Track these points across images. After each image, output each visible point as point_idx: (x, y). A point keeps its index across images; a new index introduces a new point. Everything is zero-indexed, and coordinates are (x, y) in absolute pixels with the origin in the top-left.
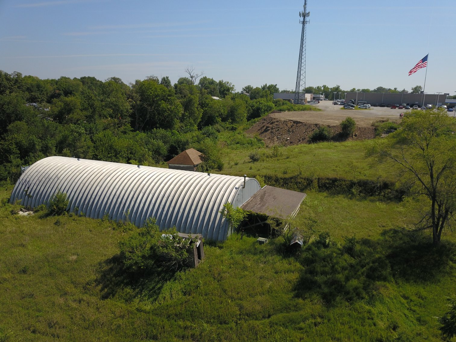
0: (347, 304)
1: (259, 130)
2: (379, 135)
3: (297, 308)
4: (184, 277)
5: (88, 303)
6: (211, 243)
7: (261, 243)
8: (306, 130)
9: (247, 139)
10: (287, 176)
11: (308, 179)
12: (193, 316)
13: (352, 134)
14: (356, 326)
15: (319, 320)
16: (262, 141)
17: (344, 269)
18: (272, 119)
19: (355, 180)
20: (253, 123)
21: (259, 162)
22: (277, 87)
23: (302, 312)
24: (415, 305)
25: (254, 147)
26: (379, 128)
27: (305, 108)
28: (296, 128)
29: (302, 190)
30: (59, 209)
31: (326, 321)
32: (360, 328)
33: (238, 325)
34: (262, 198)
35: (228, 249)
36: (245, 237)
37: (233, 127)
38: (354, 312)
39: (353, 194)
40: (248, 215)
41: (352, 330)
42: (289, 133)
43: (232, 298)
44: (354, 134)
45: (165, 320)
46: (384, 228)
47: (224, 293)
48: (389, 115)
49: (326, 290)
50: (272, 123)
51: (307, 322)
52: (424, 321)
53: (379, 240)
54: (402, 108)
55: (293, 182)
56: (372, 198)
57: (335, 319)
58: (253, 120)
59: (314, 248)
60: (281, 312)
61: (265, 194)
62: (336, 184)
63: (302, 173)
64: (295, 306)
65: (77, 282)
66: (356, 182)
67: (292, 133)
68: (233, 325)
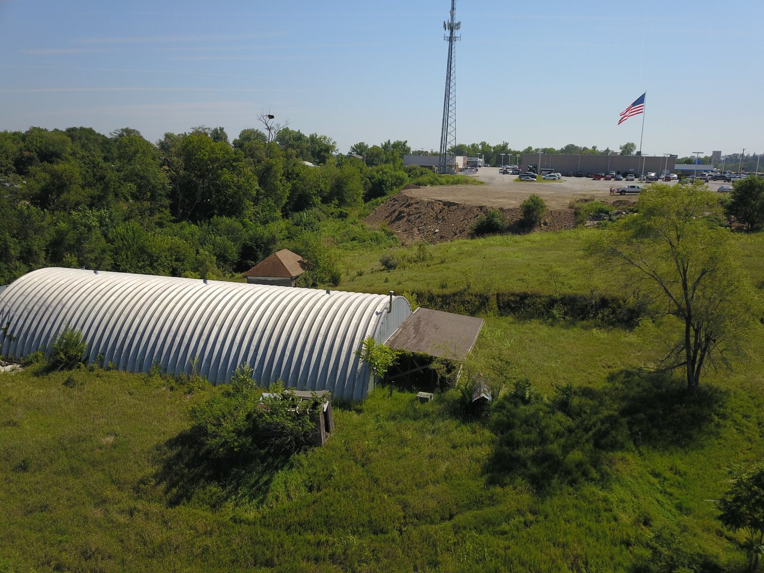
0: (571, 489)
1: (387, 217)
2: (582, 222)
3: (493, 501)
4: (305, 463)
5: (146, 514)
6: (343, 404)
7: (424, 400)
8: (465, 216)
9: (370, 232)
10: (447, 292)
11: (481, 296)
12: (329, 524)
13: (540, 222)
14: (588, 523)
15: (530, 517)
16: (395, 236)
17: (558, 435)
18: (407, 198)
19: (557, 296)
20: (375, 206)
21: (397, 269)
22: (408, 145)
23: (501, 507)
24: (672, 485)
25: (382, 246)
26: (581, 212)
27: (458, 180)
28: (448, 214)
29: (472, 314)
30: (69, 358)
31: (541, 518)
32: (594, 526)
33: (404, 533)
34: (417, 328)
35: (371, 413)
36: (395, 393)
37: (341, 212)
38: (582, 501)
39: (554, 317)
40: (397, 355)
41: (583, 529)
42: (437, 222)
43: (388, 491)
44: (542, 222)
45: (283, 534)
46: (610, 370)
47: (375, 485)
48: (593, 191)
49: (534, 470)
50: (409, 205)
51: (512, 522)
52: (687, 509)
53: (605, 388)
54: (610, 179)
55: (458, 300)
56: (584, 322)
57: (555, 514)
58: (374, 201)
59: (509, 406)
60: (470, 509)
61: (420, 321)
62: (527, 302)
63: (471, 286)
64: (491, 498)
65: (122, 481)
66: (559, 298)
67: (442, 222)
68: (396, 533)
